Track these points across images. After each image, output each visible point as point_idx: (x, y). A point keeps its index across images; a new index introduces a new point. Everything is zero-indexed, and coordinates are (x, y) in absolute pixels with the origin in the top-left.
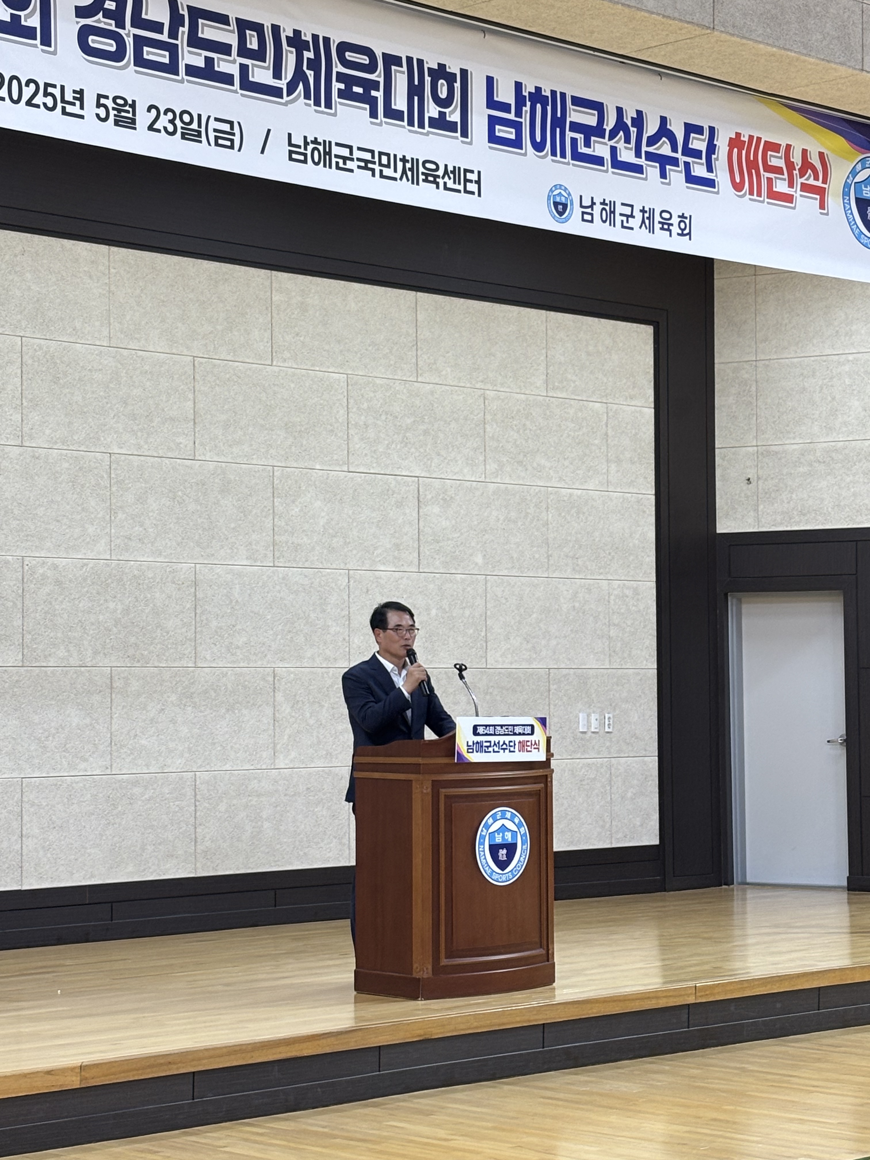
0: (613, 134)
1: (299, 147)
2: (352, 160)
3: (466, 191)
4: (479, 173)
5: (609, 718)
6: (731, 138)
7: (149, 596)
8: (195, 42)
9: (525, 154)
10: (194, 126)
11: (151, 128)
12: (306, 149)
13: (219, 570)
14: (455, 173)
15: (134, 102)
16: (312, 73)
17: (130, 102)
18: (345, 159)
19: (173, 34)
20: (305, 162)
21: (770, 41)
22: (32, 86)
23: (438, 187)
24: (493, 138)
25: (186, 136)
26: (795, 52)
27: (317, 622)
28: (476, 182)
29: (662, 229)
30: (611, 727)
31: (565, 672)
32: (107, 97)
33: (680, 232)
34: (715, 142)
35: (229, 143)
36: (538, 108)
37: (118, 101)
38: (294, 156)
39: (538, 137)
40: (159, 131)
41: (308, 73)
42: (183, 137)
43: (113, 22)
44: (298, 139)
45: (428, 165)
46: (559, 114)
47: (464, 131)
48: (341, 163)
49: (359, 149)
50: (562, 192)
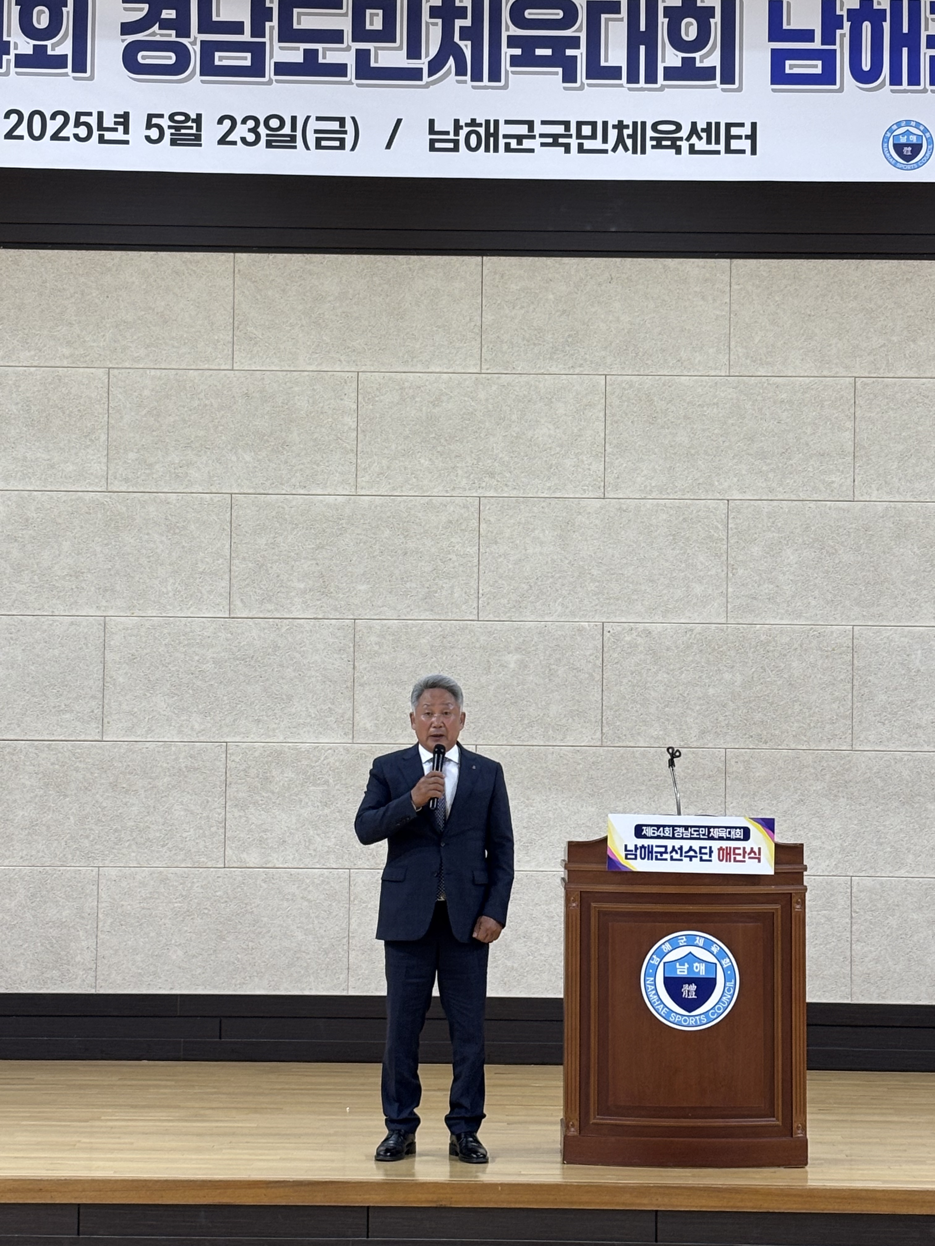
1: (447, 133)
2: (534, 137)
3: (728, 150)
4: (754, 125)
7: (783, 666)
8: (288, 34)
9: (841, 90)
10: (287, 130)
11: (223, 141)
12: (456, 133)
13: (889, 632)
14: (711, 130)
15: (199, 116)
16: (469, 43)
17: (193, 116)
18: (520, 139)
19: (258, 31)
20: (456, 149)
22: (60, 119)
23: (678, 151)
24: (778, 77)
25: (274, 144)
28: (747, 137)
32: (161, 116)
35: (337, 144)
36: (867, 27)
37: (177, 118)
38: (438, 145)
39: (866, 65)
40: (234, 143)
41: (462, 44)
42: (269, 145)
43: (173, 32)
44: (444, 124)
45: (661, 127)
46: (905, 30)
47: (728, 77)
48: (514, 143)
49: (544, 123)
50: (911, 129)
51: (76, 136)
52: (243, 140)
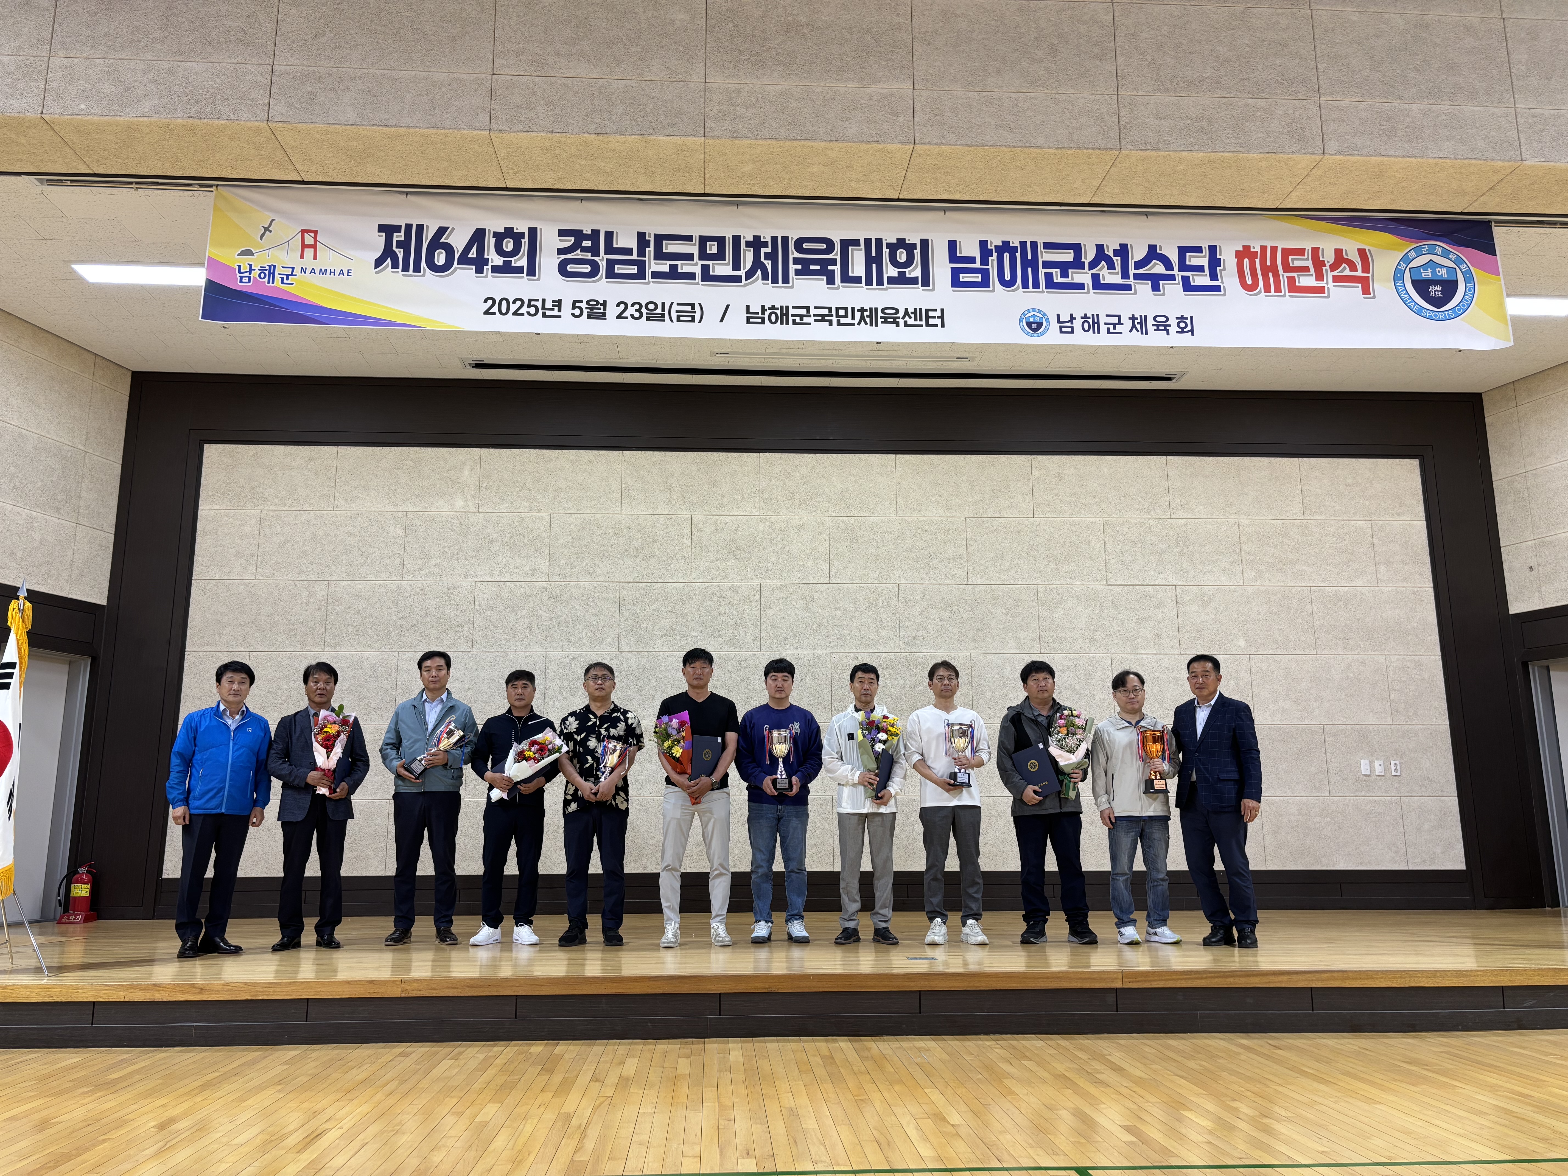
0: (1093, 265)
1: (758, 313)
2: (810, 316)
3: (928, 325)
4: (942, 311)
5: (1395, 764)
6: (1237, 252)
8: (660, 255)
9: (993, 291)
10: (659, 310)
11: (619, 317)
12: (763, 313)
13: (991, 657)
14: (917, 313)
15: (605, 302)
16: (770, 262)
17: (601, 302)
18: (802, 317)
19: (641, 253)
20: (763, 322)
21: (1196, 147)
22: (519, 303)
23: (898, 325)
24: (956, 282)
25: (651, 318)
26: (1229, 152)
27: (1083, 692)
28: (938, 317)
29: (1158, 329)
30: (1399, 772)
31: (1341, 727)
32: (582, 302)
33: (1180, 330)
34: (1218, 257)
35: (690, 319)
36: (1007, 256)
37: (591, 303)
38: (751, 320)
39: (1007, 277)
40: (627, 318)
41: (766, 262)
42: (648, 319)
43: (589, 254)
44: (756, 308)
45: (886, 311)
46: (1029, 258)
47: (926, 282)
48: (798, 320)
49: (816, 308)
50: (1036, 314)
51: (528, 313)
52: (632, 316)
